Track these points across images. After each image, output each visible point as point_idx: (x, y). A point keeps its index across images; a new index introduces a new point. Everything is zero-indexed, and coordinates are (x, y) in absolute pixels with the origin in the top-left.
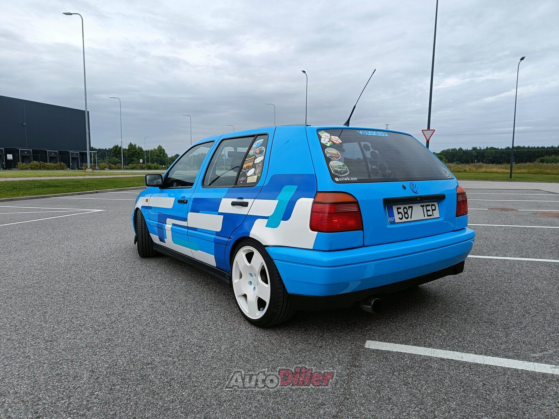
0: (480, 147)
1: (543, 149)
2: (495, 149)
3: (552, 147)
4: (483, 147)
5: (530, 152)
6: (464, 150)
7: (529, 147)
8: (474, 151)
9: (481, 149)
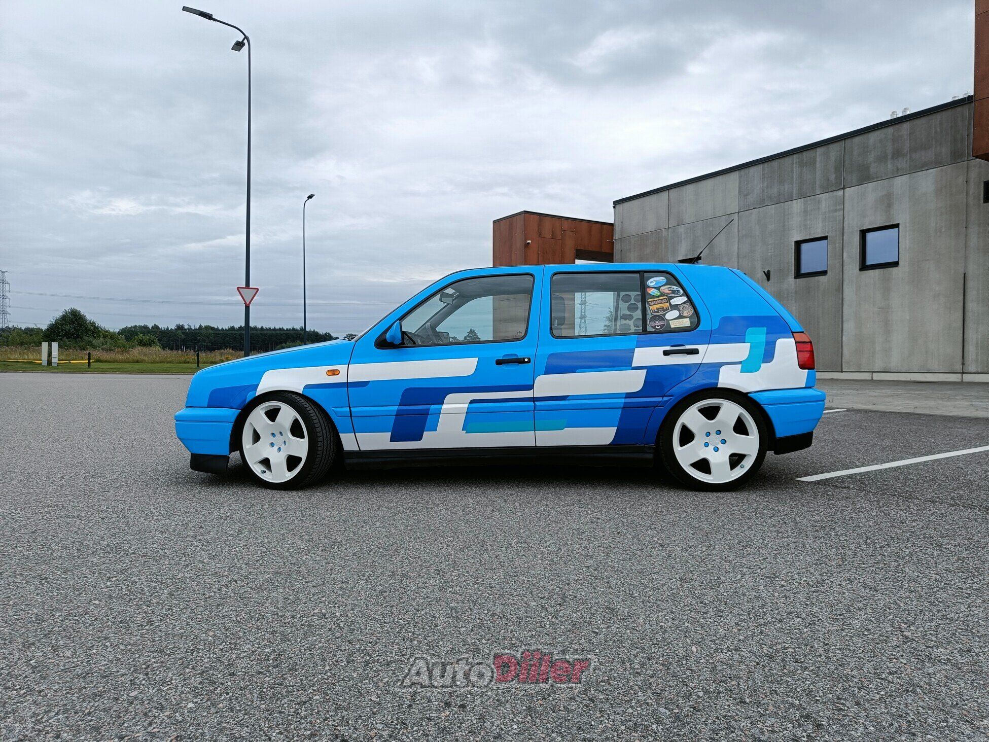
0: (189, 326)
1: (282, 332)
2: (213, 329)
3: (293, 329)
4: (195, 325)
5: (265, 335)
6: (163, 329)
7: (262, 327)
8: (179, 331)
9: (190, 329)
